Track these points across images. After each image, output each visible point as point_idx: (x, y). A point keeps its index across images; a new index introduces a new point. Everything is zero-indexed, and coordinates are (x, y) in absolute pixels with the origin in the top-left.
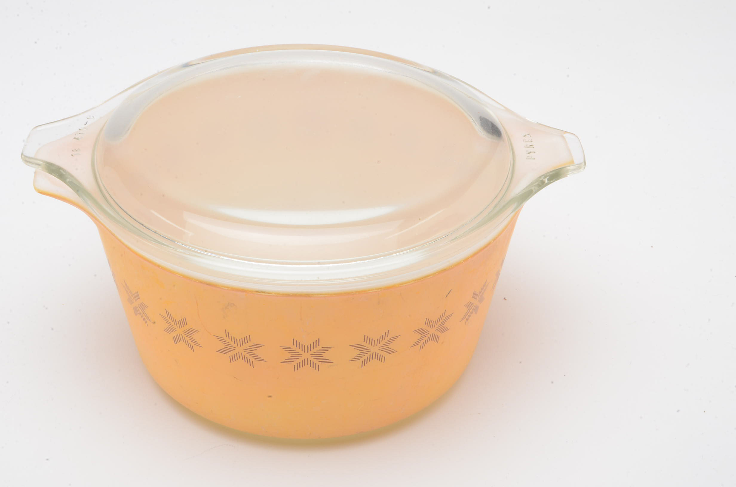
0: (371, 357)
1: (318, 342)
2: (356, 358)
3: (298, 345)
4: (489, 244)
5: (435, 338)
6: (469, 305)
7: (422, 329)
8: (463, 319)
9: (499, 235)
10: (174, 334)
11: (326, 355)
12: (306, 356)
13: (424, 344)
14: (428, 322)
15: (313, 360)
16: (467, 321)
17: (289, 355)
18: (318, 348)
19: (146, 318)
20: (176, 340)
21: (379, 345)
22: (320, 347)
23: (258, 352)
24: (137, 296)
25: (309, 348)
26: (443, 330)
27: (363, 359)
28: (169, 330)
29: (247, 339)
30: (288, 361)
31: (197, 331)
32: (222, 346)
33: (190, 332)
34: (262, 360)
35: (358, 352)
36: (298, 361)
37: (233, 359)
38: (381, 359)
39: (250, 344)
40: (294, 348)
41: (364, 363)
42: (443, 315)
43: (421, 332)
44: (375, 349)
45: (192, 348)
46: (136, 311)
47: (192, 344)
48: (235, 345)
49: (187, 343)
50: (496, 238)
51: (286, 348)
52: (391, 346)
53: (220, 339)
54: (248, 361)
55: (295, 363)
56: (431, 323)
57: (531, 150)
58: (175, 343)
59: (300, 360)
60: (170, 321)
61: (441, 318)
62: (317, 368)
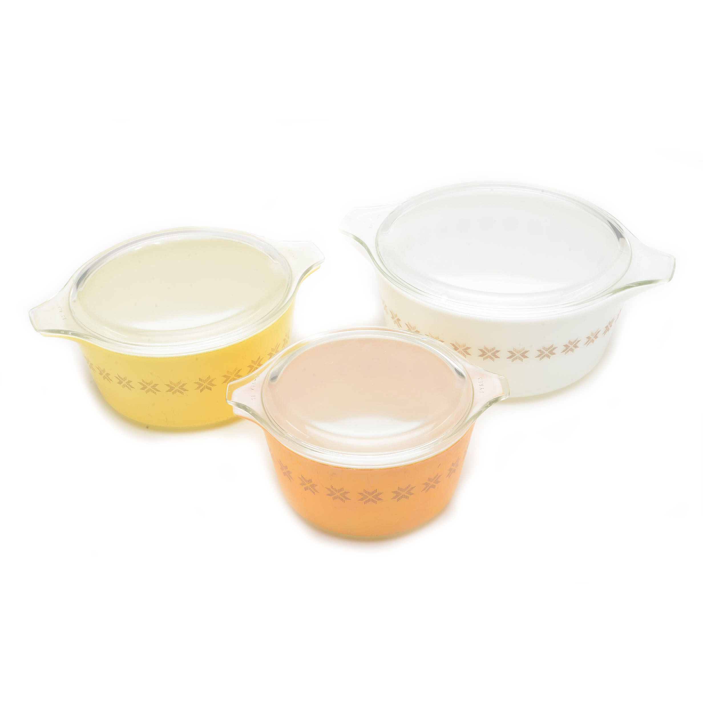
0: (402, 497)
1: (376, 491)
2: (394, 498)
3: (366, 492)
4: (459, 441)
5: (434, 487)
6: (450, 470)
7: (426, 483)
8: (447, 476)
9: (464, 436)
10: (304, 486)
11: (380, 497)
12: (370, 497)
13: (428, 490)
14: (429, 479)
15: (373, 499)
16: (450, 477)
17: (362, 497)
18: (376, 493)
19: (290, 478)
20: (306, 489)
21: (406, 491)
22: (377, 493)
23: (347, 495)
24: (286, 467)
25: (372, 493)
26: (437, 482)
27: (398, 498)
28: (302, 484)
29: (342, 489)
30: (361, 500)
31: (317, 485)
32: (329, 492)
33: (313, 486)
34: (349, 499)
35: (395, 495)
36: (366, 499)
37: (334, 498)
38: (407, 497)
39: (343, 492)
40: (364, 493)
41: (398, 500)
42: (437, 475)
43: (426, 484)
44: (404, 493)
45: (314, 493)
46: (285, 474)
47: (314, 491)
48: (336, 492)
49: (311, 490)
50: (463, 437)
51: (360, 494)
52: (412, 492)
53: (328, 489)
54: (342, 500)
55: (365, 500)
56: (431, 480)
57: (482, 387)
58: (305, 490)
59: (367, 499)
60: (303, 480)
61: (436, 477)
62: (376, 502)
